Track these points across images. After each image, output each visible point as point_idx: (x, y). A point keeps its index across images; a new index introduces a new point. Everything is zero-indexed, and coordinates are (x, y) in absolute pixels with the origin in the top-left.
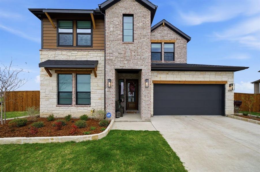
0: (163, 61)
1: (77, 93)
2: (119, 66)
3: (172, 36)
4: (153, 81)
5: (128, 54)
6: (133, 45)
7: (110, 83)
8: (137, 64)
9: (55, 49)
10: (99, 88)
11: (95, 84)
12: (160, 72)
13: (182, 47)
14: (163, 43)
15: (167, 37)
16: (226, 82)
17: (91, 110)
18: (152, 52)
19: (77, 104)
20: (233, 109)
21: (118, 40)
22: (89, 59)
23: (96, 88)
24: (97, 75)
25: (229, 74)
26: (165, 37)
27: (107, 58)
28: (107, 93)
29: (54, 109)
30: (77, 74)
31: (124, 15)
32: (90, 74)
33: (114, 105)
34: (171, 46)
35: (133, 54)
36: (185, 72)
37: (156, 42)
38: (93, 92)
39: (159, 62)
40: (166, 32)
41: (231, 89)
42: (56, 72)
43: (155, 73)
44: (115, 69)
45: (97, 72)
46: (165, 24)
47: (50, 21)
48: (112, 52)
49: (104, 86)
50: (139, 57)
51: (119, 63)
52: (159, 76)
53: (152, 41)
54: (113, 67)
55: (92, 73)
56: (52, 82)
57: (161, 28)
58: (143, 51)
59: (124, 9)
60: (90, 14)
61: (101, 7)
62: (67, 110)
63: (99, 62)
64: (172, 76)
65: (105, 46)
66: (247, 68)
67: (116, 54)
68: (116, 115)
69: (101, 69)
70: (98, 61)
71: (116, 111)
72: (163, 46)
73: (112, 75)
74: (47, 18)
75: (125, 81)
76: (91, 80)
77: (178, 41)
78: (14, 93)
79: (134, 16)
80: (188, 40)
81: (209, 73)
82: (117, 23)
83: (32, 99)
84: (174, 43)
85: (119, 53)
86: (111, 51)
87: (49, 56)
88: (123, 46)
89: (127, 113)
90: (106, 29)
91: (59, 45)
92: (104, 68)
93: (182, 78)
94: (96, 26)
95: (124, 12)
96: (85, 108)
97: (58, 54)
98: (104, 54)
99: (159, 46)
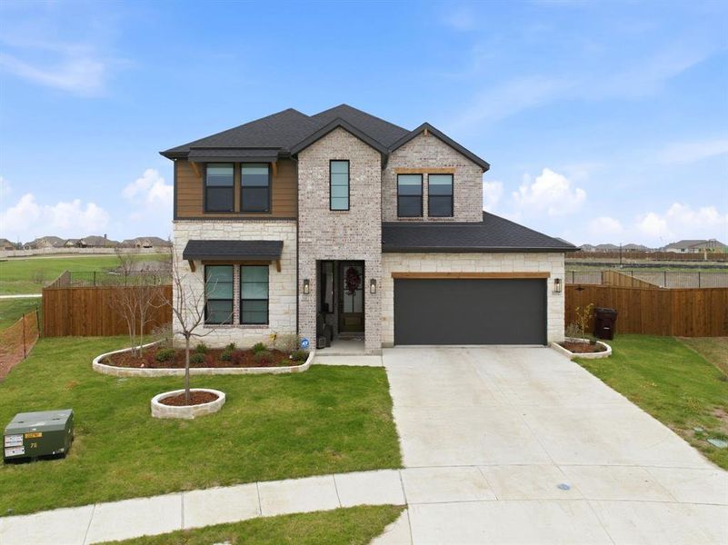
0: (425, 218)
1: (242, 301)
2: (324, 255)
3: (445, 158)
4: (394, 275)
5: (340, 233)
6: (349, 215)
7: (306, 286)
8: (355, 251)
9: (201, 219)
10: (285, 292)
11: (277, 285)
12: (407, 254)
13: (472, 184)
14: (425, 176)
15: (434, 161)
16: (548, 274)
17: (269, 333)
18: (398, 196)
19: (241, 323)
20: (564, 331)
21: (321, 207)
22: (265, 239)
23: (280, 292)
24: (282, 267)
25: (553, 257)
26: (430, 161)
27: (301, 238)
28: (300, 303)
29: (198, 333)
30: (242, 266)
31: (331, 161)
32: (268, 266)
33: (314, 325)
34: (446, 181)
35: (349, 232)
37: (409, 171)
38: (274, 301)
39: (415, 220)
40: (432, 149)
42: (203, 262)
43: (397, 258)
44: (317, 261)
45: (282, 262)
46: (429, 132)
47: (191, 166)
48: (310, 229)
50: (360, 238)
51: (323, 250)
52: (406, 262)
54: (313, 256)
55: (271, 263)
56: (195, 281)
57: (420, 141)
58: (367, 227)
59: (331, 150)
62: (224, 334)
63: (285, 244)
65: (295, 213)
67: (317, 233)
68: (318, 344)
69: (288, 256)
70: (282, 242)
71: (318, 336)
72: (425, 182)
73: (310, 272)
76: (270, 276)
77: (460, 169)
79: (351, 162)
80: (484, 167)
82: (320, 177)
84: (452, 175)
85: (323, 232)
86: (308, 228)
88: (331, 218)
89: (340, 339)
91: (207, 210)
93: (454, 267)
94: (278, 172)
95: (332, 156)
96: (259, 330)
97: (207, 230)
98: (295, 228)
99: (415, 181)
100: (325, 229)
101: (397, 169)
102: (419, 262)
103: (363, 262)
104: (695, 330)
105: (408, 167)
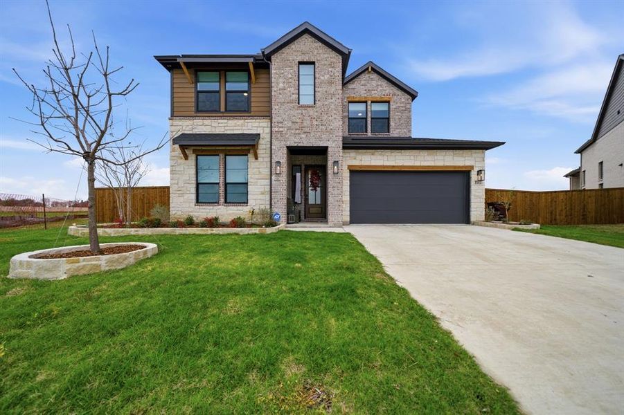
0: (369, 134)
1: (226, 184)
2: (294, 142)
3: (384, 89)
4: (349, 166)
5: (306, 123)
6: (314, 109)
7: (278, 168)
8: (321, 139)
9: (193, 117)
10: (261, 176)
11: (255, 170)
12: (360, 151)
13: (404, 109)
14: (369, 103)
15: (376, 92)
16: (472, 167)
17: (248, 210)
18: (349, 118)
19: (226, 202)
20: (484, 213)
21: (291, 102)
22: (245, 132)
23: (257, 177)
24: (259, 156)
25: (476, 154)
26: (373, 92)
27: (275, 129)
28: (273, 182)
29: (190, 210)
30: (226, 155)
31: (300, 63)
32: (247, 155)
33: (285, 201)
34: (383, 107)
35: (315, 123)
36: (403, 151)
37: (357, 100)
38: (252, 184)
39: (362, 135)
40: (374, 83)
41: (480, 179)
42: (194, 151)
43: (352, 153)
44: (287, 147)
45: (259, 152)
46: (373, 69)
47: (184, 73)
48: (282, 121)
49: (269, 173)
50: (324, 128)
51: (293, 138)
52: (359, 157)
53: (350, 100)
54: (283, 143)
55: (249, 153)
56: (188, 168)
57: (365, 77)
58: (330, 118)
59: (300, 53)
60: (248, 63)
61: (266, 53)
62: (211, 211)
63: (261, 136)
64: (380, 157)
65: (270, 111)
66: (503, 143)
67: (288, 124)
68: (288, 220)
69: (264, 147)
70: (259, 134)
71: (287, 212)
72: (369, 107)
73: (281, 156)
74: (181, 68)
75: (303, 168)
76: (249, 164)
77: (395, 98)
78: (111, 191)
79: (317, 64)
80: (413, 96)
81: (443, 152)
82: (290, 76)
83: (142, 200)
84: (389, 102)
85: (293, 122)
86: (280, 119)
87: (184, 128)
88: (300, 111)
90: (273, 85)
91: (198, 111)
92: (269, 146)
94: (256, 79)
95: (300, 59)
96: (240, 208)
97: (197, 125)
98: (269, 123)
99: (362, 107)
100: (295, 120)
101: (348, 98)
102: (369, 156)
103: (326, 148)
104: (558, 221)
105: (356, 97)
